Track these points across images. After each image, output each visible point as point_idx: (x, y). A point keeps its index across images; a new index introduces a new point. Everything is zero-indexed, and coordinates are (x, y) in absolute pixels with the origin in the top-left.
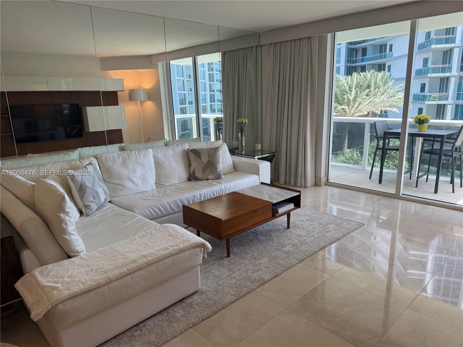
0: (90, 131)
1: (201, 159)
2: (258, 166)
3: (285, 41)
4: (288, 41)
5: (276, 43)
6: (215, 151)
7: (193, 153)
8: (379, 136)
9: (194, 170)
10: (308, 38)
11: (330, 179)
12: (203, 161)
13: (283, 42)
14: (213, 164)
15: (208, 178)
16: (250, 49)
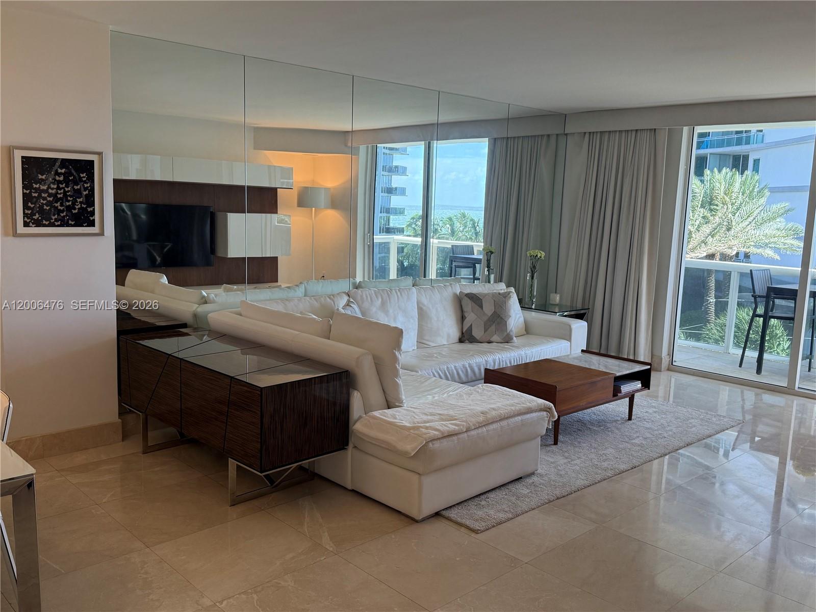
0: (229, 256)
1: (482, 309)
2: (570, 326)
3: (610, 132)
4: (616, 131)
5: (593, 132)
6: (505, 297)
7: (470, 300)
8: (757, 293)
9: (471, 325)
10: (651, 130)
11: (675, 361)
12: (486, 312)
13: (607, 131)
14: (501, 318)
15: (492, 339)
16: (545, 137)
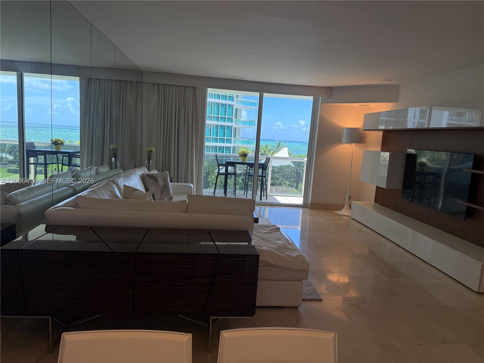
1: (158, 182)
5: (160, 84)
7: (150, 178)
9: (154, 193)
10: (193, 87)
12: (160, 184)
16: (129, 83)
